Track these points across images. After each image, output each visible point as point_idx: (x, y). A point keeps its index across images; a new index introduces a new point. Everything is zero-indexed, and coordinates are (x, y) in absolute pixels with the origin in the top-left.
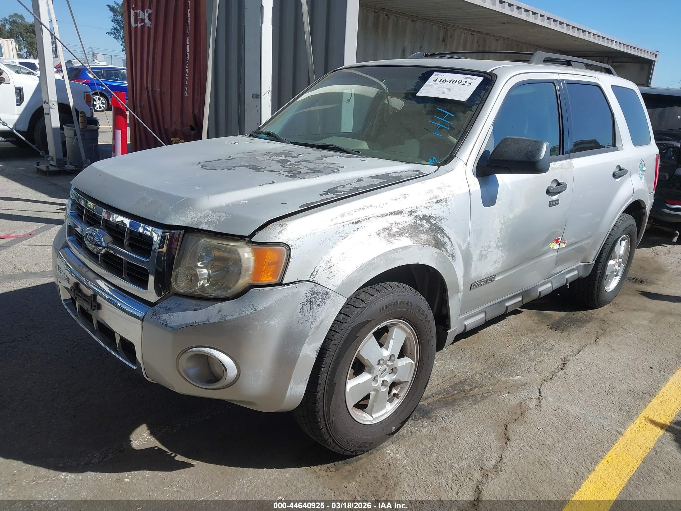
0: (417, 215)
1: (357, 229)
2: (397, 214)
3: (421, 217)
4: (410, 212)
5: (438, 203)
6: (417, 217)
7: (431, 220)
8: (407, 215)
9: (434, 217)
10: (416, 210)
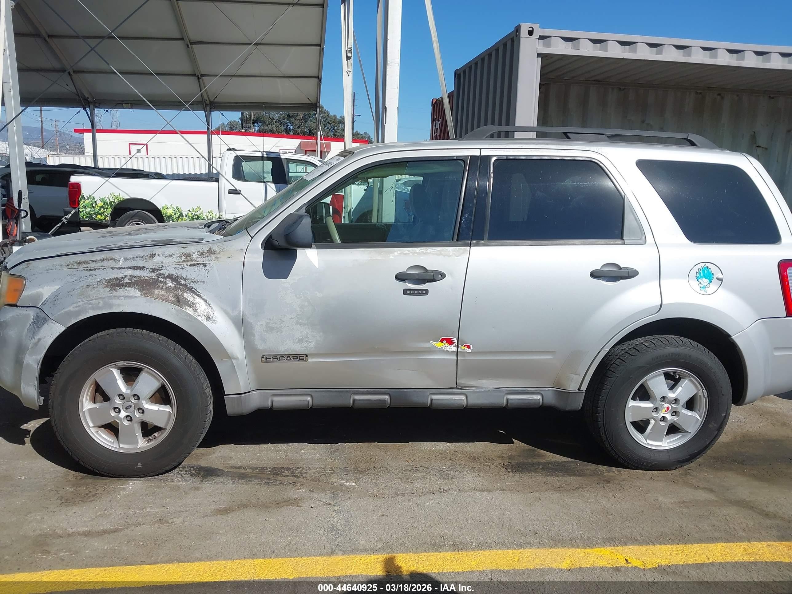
0: (161, 273)
1: (90, 275)
2: (136, 269)
3: (166, 275)
4: (152, 269)
5: (193, 266)
6: (160, 274)
7: (179, 280)
8: (148, 271)
9: (184, 278)
10: (161, 268)
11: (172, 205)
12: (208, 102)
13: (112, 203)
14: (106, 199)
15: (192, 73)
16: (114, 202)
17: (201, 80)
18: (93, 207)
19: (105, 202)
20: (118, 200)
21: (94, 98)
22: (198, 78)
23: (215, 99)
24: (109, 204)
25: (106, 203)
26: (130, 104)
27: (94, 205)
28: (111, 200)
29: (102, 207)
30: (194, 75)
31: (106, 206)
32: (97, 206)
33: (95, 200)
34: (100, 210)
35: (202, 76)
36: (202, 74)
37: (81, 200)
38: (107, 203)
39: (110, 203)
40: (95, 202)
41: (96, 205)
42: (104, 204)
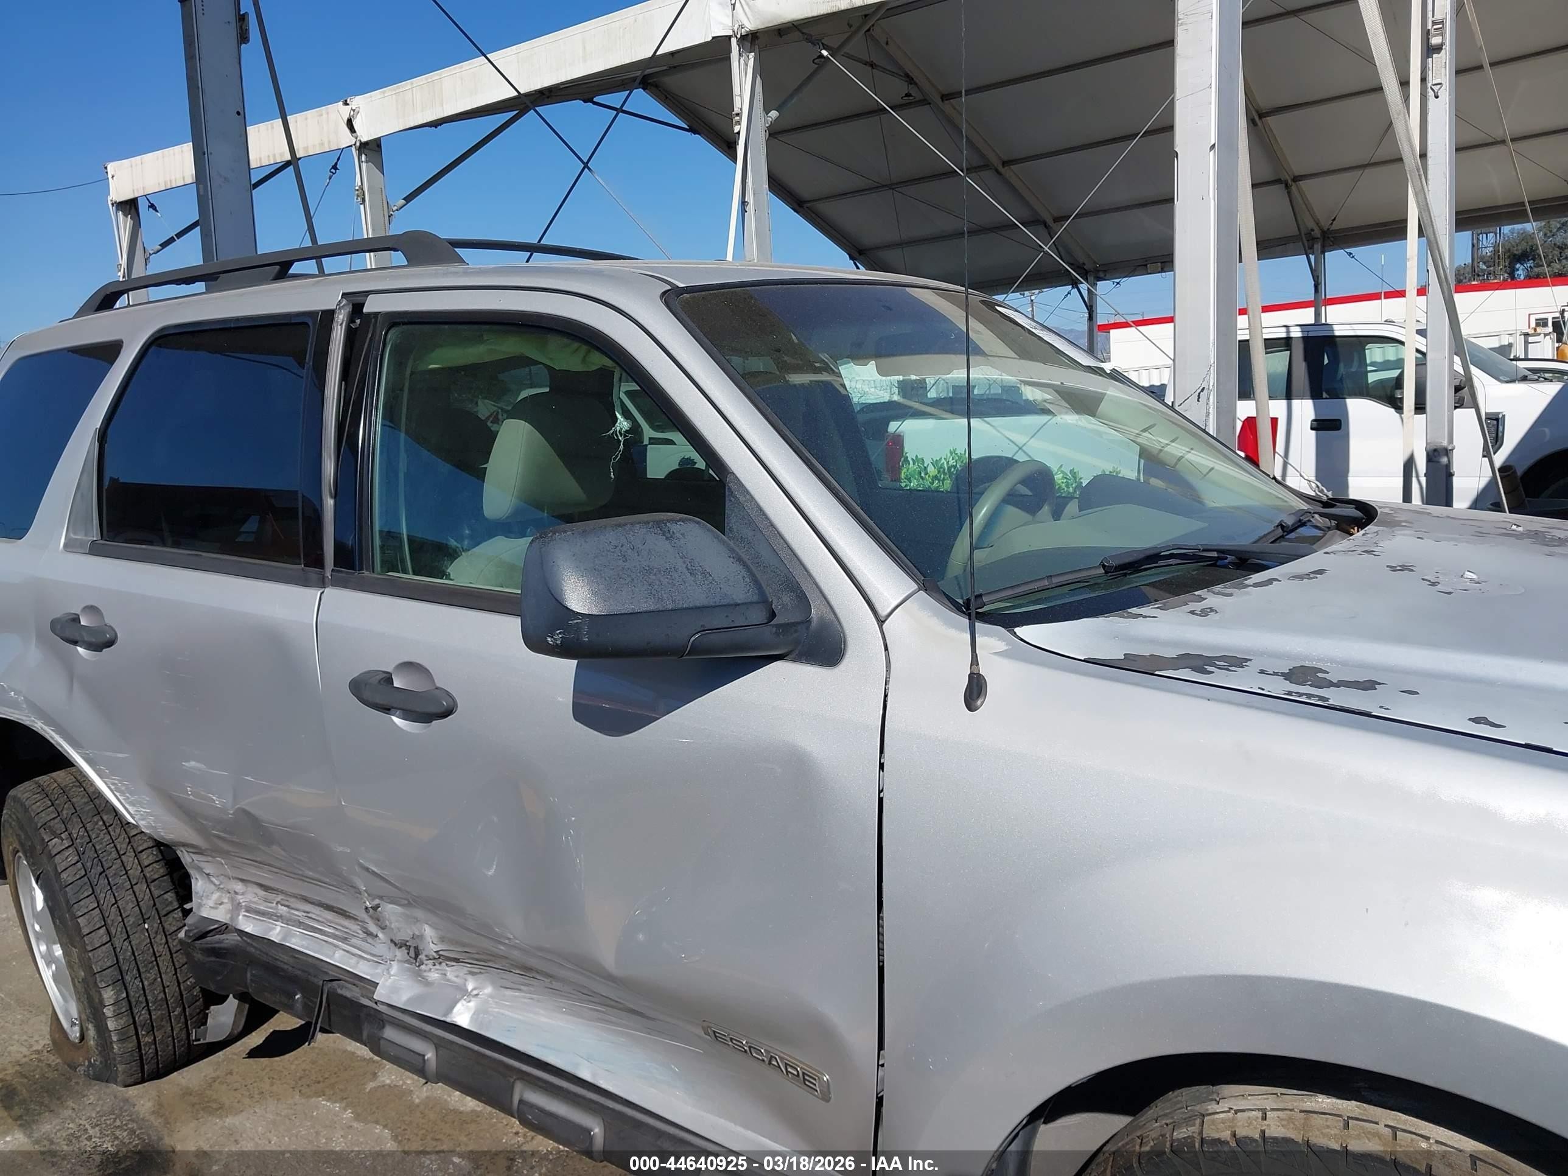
11: (1061, 466)
12: (1317, 233)
13: (953, 470)
14: (943, 460)
15: (1272, 179)
16: (955, 467)
17: (1294, 188)
18: (922, 478)
19: (941, 468)
20: (962, 462)
21: (1095, 263)
22: (1287, 186)
23: (1332, 224)
24: (946, 470)
25: (942, 470)
26: (1159, 264)
27: (923, 475)
28: (952, 462)
29: (935, 478)
30: (1278, 181)
31: (942, 476)
32: (927, 477)
33: (925, 465)
34: (932, 483)
35: (1296, 179)
36: (1297, 174)
37: (903, 465)
38: (944, 470)
39: (949, 468)
40: (925, 468)
41: (926, 474)
42: (939, 472)
